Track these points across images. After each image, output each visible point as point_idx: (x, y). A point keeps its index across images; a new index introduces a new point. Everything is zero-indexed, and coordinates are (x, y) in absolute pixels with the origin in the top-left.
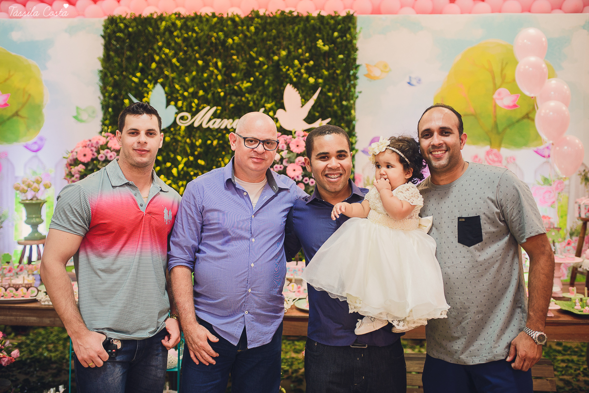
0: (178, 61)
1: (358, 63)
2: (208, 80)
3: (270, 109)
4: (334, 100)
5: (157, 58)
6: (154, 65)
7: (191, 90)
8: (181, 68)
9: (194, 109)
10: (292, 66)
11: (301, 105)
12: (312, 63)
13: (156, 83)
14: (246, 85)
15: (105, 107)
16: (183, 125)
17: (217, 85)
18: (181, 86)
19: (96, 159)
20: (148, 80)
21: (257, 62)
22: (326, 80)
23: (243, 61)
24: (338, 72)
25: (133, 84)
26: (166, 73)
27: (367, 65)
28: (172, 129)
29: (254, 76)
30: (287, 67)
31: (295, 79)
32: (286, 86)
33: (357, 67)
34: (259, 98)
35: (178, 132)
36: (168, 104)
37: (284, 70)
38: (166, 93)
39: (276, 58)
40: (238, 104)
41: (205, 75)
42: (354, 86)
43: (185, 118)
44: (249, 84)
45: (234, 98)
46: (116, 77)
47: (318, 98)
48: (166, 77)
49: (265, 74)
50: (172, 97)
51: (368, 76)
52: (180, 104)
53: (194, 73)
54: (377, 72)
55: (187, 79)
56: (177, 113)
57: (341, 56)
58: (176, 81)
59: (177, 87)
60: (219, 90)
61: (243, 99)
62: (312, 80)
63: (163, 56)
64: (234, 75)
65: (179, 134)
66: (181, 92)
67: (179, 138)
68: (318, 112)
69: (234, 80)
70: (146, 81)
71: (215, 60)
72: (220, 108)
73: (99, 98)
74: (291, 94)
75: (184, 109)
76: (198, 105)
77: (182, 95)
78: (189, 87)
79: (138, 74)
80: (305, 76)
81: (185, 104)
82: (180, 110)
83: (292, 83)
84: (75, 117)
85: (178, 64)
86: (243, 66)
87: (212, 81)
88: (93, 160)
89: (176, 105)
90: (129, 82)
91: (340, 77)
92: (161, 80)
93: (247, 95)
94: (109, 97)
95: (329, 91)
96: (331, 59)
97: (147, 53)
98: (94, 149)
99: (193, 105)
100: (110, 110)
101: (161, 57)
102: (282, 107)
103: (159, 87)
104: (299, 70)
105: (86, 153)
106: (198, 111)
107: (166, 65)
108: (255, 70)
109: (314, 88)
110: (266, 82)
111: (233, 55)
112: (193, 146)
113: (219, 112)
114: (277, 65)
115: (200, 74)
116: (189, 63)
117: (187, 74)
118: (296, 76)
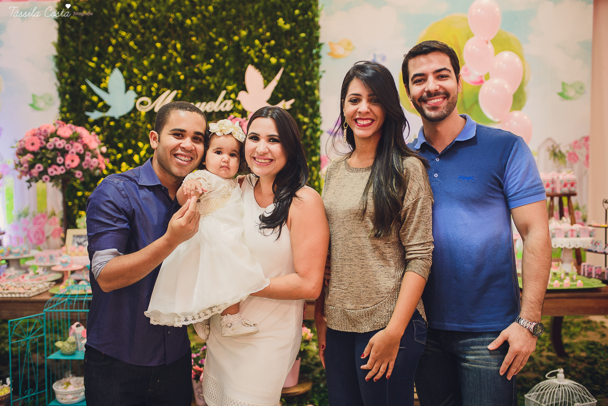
0: (136, 44)
1: (321, 41)
2: (167, 63)
3: (232, 91)
4: (297, 81)
5: (114, 41)
6: (110, 49)
7: (150, 74)
8: (139, 51)
9: (154, 94)
10: (253, 46)
11: (263, 86)
12: (273, 42)
13: (113, 68)
14: (206, 67)
15: (62, 94)
16: (143, 110)
17: (177, 68)
18: (139, 70)
19: (45, 148)
20: (105, 64)
21: (217, 43)
22: (289, 60)
23: (203, 42)
24: (301, 51)
25: (90, 70)
26: (124, 56)
27: (331, 44)
28: (132, 115)
29: (214, 57)
30: (248, 47)
31: (256, 60)
32: (247, 67)
33: (319, 46)
34: (220, 80)
35: (138, 118)
36: (127, 89)
37: (245, 50)
38: (124, 78)
39: (236, 38)
40: (199, 86)
41: (164, 58)
42: (318, 65)
43: (145, 103)
44: (209, 66)
45: (195, 81)
46: (72, 62)
47: (281, 78)
48: (124, 61)
49: (225, 55)
50: (131, 82)
51: (331, 54)
52: (139, 88)
53: (153, 56)
54: (340, 51)
55: (146, 63)
56: (137, 99)
57: (303, 35)
58: (134, 65)
59: (136, 71)
60: (179, 73)
61: (204, 82)
62: (273, 60)
63: (120, 39)
64: (193, 57)
65: (140, 120)
66: (140, 76)
67: (140, 124)
68: (281, 93)
69: (194, 62)
70: (103, 66)
71: (173, 42)
72: (180, 92)
73: (56, 84)
74: (253, 76)
75: (144, 93)
76: (158, 89)
77: (141, 79)
78: (148, 71)
79: (95, 59)
80: (267, 56)
81: (145, 88)
82: (140, 95)
83: (253, 63)
84: (32, 105)
85: (135, 47)
86: (202, 47)
87: (172, 64)
88: (41, 148)
90: (85, 67)
91: (303, 57)
92: (118, 65)
93: (208, 78)
94: (66, 83)
95: (292, 71)
96: (292, 38)
97: (103, 36)
98: (43, 138)
99: (153, 89)
100: (67, 96)
101: (117, 40)
102: (244, 88)
103: (117, 72)
104: (260, 51)
105: (34, 142)
106: (158, 95)
107: (124, 49)
108: (215, 51)
109: (276, 68)
110: (227, 64)
111: (193, 36)
113: (179, 96)
114: (237, 46)
115: (159, 57)
116: (147, 46)
117: (145, 57)
118: (257, 57)
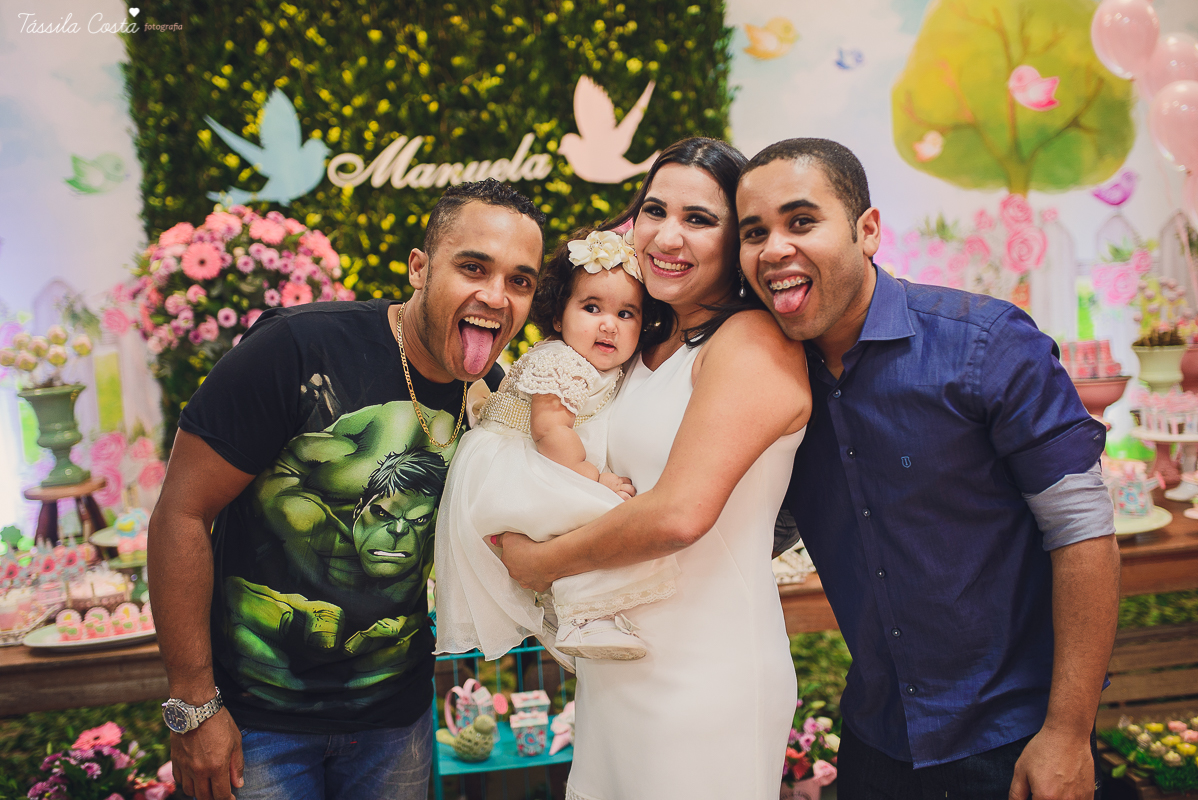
0: (321, 32)
1: (728, 22)
2: (394, 76)
3: (549, 136)
4: (685, 109)
5: (268, 28)
6: (262, 47)
7: (358, 101)
8: (329, 50)
9: (369, 147)
10: (590, 34)
11: (613, 121)
12: (632, 26)
13: (270, 89)
14: (489, 83)
15: (148, 153)
16: (347, 185)
17: (417, 87)
18: (333, 93)
19: (233, 269)
20: (253, 82)
21: (509, 29)
22: (666, 62)
23: (473, 28)
24: (690, 44)
25: (215, 95)
26: (296, 63)
27: (749, 29)
28: (321, 196)
29: (503, 61)
30: (578, 38)
31: (597, 66)
32: (577, 81)
33: (728, 32)
34: (519, 112)
35: (334, 202)
36: (305, 136)
37: (572, 44)
38: (298, 111)
39: (551, 18)
40: (475, 127)
41: (390, 64)
42: (724, 74)
43: (351, 168)
44: (495, 81)
45: (461, 114)
46: (168, 78)
48: (293, 73)
49: (527, 56)
50: (314, 120)
51: (751, 51)
52: (334, 134)
53: (362, 61)
54: (769, 43)
55: (348, 76)
56: (329, 158)
57: (694, 10)
58: (318, 81)
59: (325, 95)
60: (426, 98)
61: (485, 116)
62: (634, 65)
63: (283, 24)
64: (457, 61)
65: (339, 206)
66: (335, 106)
67: (339, 216)
68: (651, 135)
69: (457, 75)
70: (247, 86)
71: (408, 28)
72: (430, 139)
73: (129, 131)
74: (590, 100)
75: (346, 145)
76: (377, 135)
77: (339, 115)
78: (352, 95)
79: (227, 70)
80: (619, 56)
81: (347, 133)
82: (336, 149)
83: (591, 74)
84: (73, 182)
85: (320, 41)
86: (475, 40)
87: (406, 78)
88: (223, 273)
89: (324, 138)
90: (203, 90)
91: (696, 57)
92: (282, 81)
93: (492, 106)
94: (158, 127)
95: (673, 87)
96: (672, 16)
97: (242, 16)
99: (368, 135)
100: (164, 158)
101: (277, 27)
102: (572, 128)
103: (279, 99)
104: (604, 44)
105: (205, 256)
106: (378, 149)
107: (290, 46)
108: (505, 46)
109: (640, 83)
110: (534, 75)
111: (451, 14)
112: (374, 231)
113: (428, 149)
114: (553, 36)
115: (375, 63)
116: (345, 38)
117: (345, 64)
118: (599, 58)
